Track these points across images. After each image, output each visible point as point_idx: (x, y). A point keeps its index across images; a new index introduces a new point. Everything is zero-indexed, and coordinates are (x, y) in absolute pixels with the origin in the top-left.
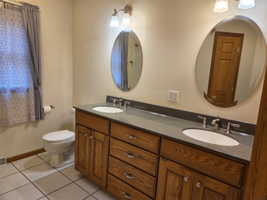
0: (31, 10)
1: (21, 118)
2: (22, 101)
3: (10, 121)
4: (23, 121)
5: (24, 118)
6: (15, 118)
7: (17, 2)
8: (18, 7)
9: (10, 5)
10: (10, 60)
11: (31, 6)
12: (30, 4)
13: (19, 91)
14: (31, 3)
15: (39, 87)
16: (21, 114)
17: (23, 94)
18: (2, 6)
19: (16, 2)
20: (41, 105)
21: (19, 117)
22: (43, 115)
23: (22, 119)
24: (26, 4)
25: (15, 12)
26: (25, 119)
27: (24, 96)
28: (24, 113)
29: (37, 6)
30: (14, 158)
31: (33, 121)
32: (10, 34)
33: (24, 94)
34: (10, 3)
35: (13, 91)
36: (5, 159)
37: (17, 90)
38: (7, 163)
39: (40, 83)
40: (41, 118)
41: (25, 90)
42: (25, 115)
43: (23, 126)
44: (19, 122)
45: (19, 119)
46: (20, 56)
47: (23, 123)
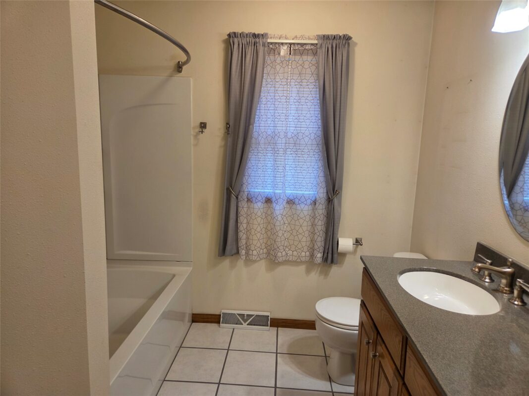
0: (334, 46)
1: (299, 252)
2: (301, 221)
3: (280, 254)
4: (302, 259)
5: (303, 254)
6: (290, 250)
7: (312, 38)
8: (312, 47)
9: (299, 46)
10: (291, 146)
11: (335, 37)
12: (332, 35)
13: (300, 202)
14: (334, 33)
15: (335, 199)
16: (299, 246)
17: (304, 209)
18: (286, 53)
19: (309, 39)
20: (335, 235)
21: (296, 250)
22: (335, 256)
23: (299, 254)
24: (326, 38)
25: (305, 57)
26: (305, 255)
27: (306, 213)
28: (304, 244)
29: (347, 35)
30: (283, 322)
31: (316, 264)
32: (295, 101)
33: (306, 208)
34: (298, 44)
35: (291, 202)
36: (269, 318)
37: (297, 201)
38: (270, 326)
39: (337, 191)
40: (332, 262)
41: (309, 202)
42: (305, 249)
43: (303, 268)
44: (294, 259)
45: (295, 253)
46: (307, 139)
47: (301, 263)
